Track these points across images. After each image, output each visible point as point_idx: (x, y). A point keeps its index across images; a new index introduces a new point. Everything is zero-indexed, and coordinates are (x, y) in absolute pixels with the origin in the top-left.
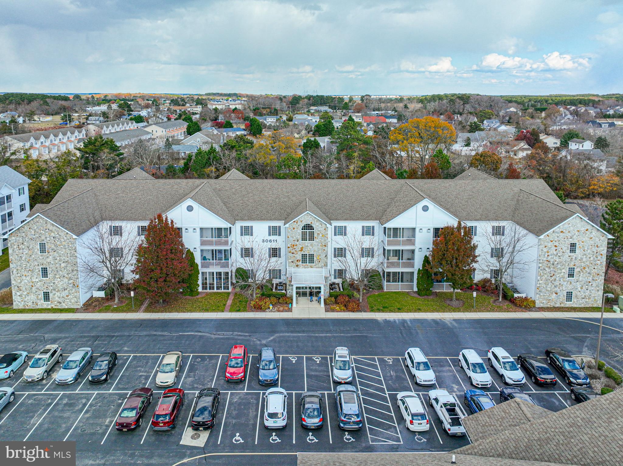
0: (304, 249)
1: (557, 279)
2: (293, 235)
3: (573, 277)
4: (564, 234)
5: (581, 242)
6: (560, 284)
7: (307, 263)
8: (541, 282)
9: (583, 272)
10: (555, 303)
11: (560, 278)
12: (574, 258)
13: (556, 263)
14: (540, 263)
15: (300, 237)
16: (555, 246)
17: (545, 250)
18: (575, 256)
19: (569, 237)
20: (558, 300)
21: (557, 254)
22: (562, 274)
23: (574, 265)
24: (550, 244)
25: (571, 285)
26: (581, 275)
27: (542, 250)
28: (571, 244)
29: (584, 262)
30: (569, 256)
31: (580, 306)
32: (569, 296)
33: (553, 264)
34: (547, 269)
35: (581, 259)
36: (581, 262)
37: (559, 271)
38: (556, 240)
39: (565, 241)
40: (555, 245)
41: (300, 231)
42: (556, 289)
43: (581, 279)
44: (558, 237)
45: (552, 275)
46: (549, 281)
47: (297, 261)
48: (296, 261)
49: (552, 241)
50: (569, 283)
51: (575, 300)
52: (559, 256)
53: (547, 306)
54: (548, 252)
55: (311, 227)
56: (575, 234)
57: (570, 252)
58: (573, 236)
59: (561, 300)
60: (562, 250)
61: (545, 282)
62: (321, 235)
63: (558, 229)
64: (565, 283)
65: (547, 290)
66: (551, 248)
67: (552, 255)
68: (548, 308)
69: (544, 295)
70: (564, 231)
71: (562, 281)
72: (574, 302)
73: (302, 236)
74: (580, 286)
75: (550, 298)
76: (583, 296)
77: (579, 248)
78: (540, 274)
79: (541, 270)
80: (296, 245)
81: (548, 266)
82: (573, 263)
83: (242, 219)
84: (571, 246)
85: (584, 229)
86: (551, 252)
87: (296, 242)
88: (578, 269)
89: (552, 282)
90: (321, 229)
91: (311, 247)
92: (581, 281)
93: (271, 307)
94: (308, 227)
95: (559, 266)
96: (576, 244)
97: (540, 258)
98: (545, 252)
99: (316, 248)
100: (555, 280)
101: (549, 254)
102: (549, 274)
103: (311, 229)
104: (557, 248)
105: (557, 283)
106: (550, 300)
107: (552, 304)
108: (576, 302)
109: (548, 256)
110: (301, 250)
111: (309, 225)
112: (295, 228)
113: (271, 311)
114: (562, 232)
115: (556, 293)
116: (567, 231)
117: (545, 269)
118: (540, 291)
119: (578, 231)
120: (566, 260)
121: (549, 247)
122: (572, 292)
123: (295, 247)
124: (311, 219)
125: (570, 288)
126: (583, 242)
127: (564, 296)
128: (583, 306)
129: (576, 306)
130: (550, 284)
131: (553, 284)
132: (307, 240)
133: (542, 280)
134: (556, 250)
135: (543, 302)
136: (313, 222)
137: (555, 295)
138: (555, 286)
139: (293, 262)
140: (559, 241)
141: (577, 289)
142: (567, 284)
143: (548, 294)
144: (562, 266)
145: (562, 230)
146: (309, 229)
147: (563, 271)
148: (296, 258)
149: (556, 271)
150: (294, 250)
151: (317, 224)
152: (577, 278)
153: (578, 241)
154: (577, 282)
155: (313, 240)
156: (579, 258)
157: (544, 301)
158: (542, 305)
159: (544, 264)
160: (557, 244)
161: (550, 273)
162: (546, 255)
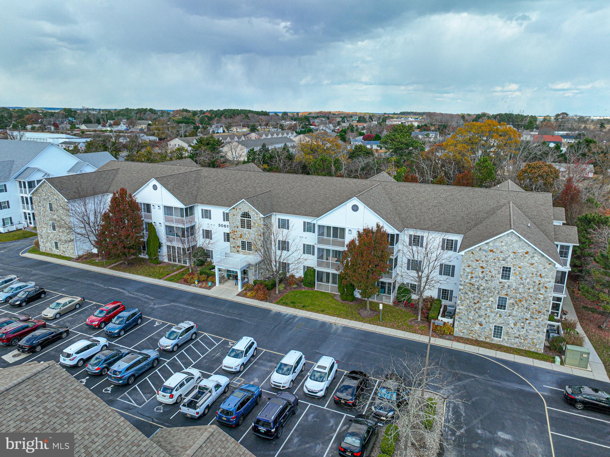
0: (242, 237)
1: (483, 308)
2: (234, 221)
3: (505, 309)
4: (494, 254)
5: (517, 267)
6: (486, 314)
7: (245, 250)
8: (461, 307)
9: (518, 305)
10: (479, 336)
11: (487, 307)
12: (506, 286)
13: (482, 288)
14: (461, 285)
15: (239, 224)
16: (482, 267)
17: (468, 270)
18: (508, 283)
19: (501, 259)
20: (483, 333)
21: (484, 277)
22: (490, 303)
23: (507, 295)
24: (474, 264)
25: (500, 319)
26: (516, 309)
27: (464, 269)
28: (504, 267)
29: (520, 293)
30: (500, 283)
31: (512, 346)
32: (498, 331)
33: (478, 289)
34: (470, 293)
35: (516, 289)
36: (516, 293)
37: (486, 299)
38: (482, 260)
39: (495, 263)
40: (481, 265)
41: (239, 218)
42: (480, 319)
43: (514, 313)
44: (486, 256)
45: (476, 301)
46: (472, 308)
47: (238, 247)
48: (236, 247)
49: (477, 261)
50: (498, 315)
51: (506, 338)
52: (486, 280)
53: (468, 337)
54: (472, 273)
55: (248, 215)
56: (509, 256)
57: (502, 278)
58: (507, 258)
59: (487, 334)
60: (490, 274)
61: (466, 308)
62: (257, 225)
63: (487, 247)
64: (493, 315)
65: (468, 318)
66: (476, 268)
67: (476, 277)
68: (468, 339)
69: (464, 324)
70: (495, 250)
71: (489, 311)
72: (504, 339)
73: (241, 223)
74: (514, 321)
75: (472, 329)
76: (517, 335)
77: (514, 275)
78: (461, 298)
79: (462, 293)
80: (236, 232)
81: (472, 290)
82: (504, 292)
83: (202, 203)
84: (503, 270)
85: (522, 251)
86: (476, 274)
87: (236, 228)
88: (512, 301)
89: (475, 311)
90: (257, 218)
91: (249, 235)
92: (515, 316)
93: (196, 282)
94: (246, 215)
95: (486, 293)
96: (510, 268)
97: (461, 279)
98: (468, 273)
99: (253, 236)
100: (480, 308)
101: (473, 275)
102: (471, 300)
103: (248, 218)
104: (483, 270)
105: (482, 312)
106: (472, 331)
107: (475, 337)
108: (507, 340)
109: (472, 277)
110: (241, 237)
111: (247, 213)
112: (235, 215)
113: (195, 286)
114: (491, 251)
115: (481, 325)
116: (499, 251)
117: (466, 293)
118: (459, 318)
119: (515, 253)
120: (495, 287)
121: (474, 267)
122: (502, 327)
123: (235, 233)
124: (248, 208)
125: (499, 321)
126: (519, 267)
127: (491, 329)
128: (515, 346)
129: (506, 345)
130: (472, 312)
131: (477, 312)
132: (245, 228)
133: (463, 306)
134: (483, 272)
135: (463, 331)
136: (250, 211)
137: (479, 326)
138: (479, 316)
139: (234, 247)
140: (487, 261)
141: (508, 324)
142: (495, 316)
143: (470, 324)
144: (490, 293)
145: (492, 249)
146: (247, 217)
147: (491, 299)
148: (237, 244)
149: (482, 297)
150: (234, 236)
151: (254, 213)
152: (509, 311)
153: (514, 265)
154: (509, 316)
155: (251, 229)
156: (514, 287)
157: (465, 331)
158: (461, 334)
159: (466, 287)
160: (484, 265)
161: (474, 299)
162: (469, 277)
